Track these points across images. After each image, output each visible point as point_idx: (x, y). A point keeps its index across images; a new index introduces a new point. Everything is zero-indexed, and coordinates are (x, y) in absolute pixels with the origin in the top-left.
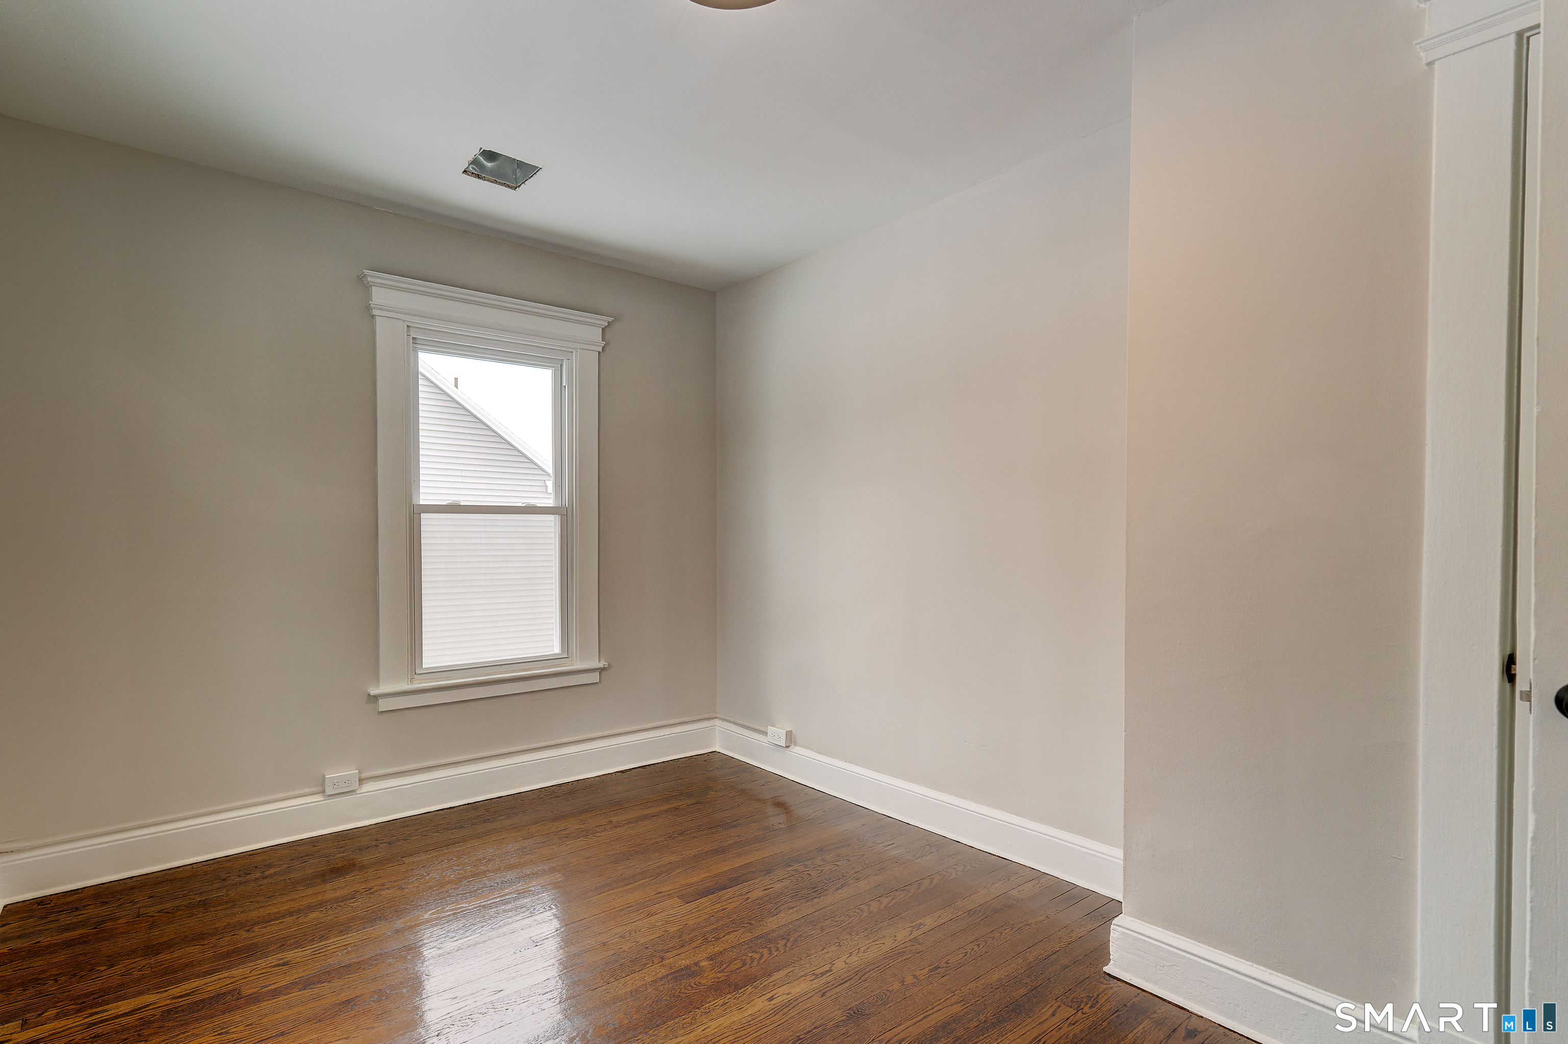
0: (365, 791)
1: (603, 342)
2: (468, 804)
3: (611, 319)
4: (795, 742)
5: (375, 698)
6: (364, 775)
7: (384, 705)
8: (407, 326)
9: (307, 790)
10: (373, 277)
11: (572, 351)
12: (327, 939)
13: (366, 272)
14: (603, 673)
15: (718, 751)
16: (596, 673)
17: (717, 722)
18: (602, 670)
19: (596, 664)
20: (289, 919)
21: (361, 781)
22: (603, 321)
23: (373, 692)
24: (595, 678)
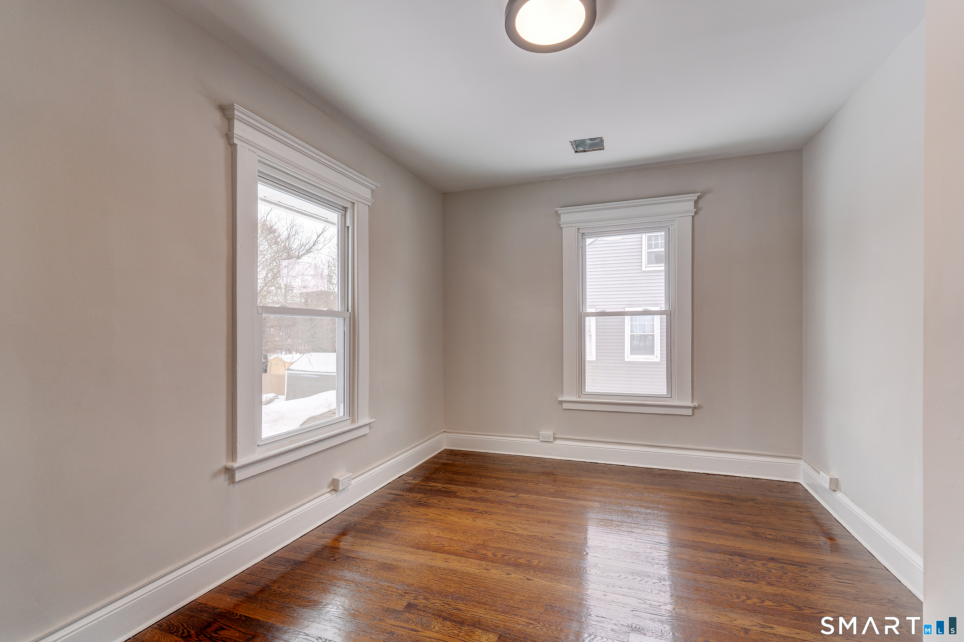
0: (556, 443)
1: (695, 209)
2: (606, 464)
3: (698, 194)
4: (840, 489)
5: (561, 402)
6: (557, 436)
7: (565, 406)
8: (578, 228)
9: (534, 437)
10: (560, 210)
11: (674, 219)
12: (495, 490)
13: (557, 209)
14: (696, 411)
15: (801, 483)
16: (689, 409)
17: (802, 462)
18: (694, 408)
19: (689, 404)
20: (493, 479)
21: (555, 438)
22: (694, 197)
23: (560, 399)
24: (689, 412)
